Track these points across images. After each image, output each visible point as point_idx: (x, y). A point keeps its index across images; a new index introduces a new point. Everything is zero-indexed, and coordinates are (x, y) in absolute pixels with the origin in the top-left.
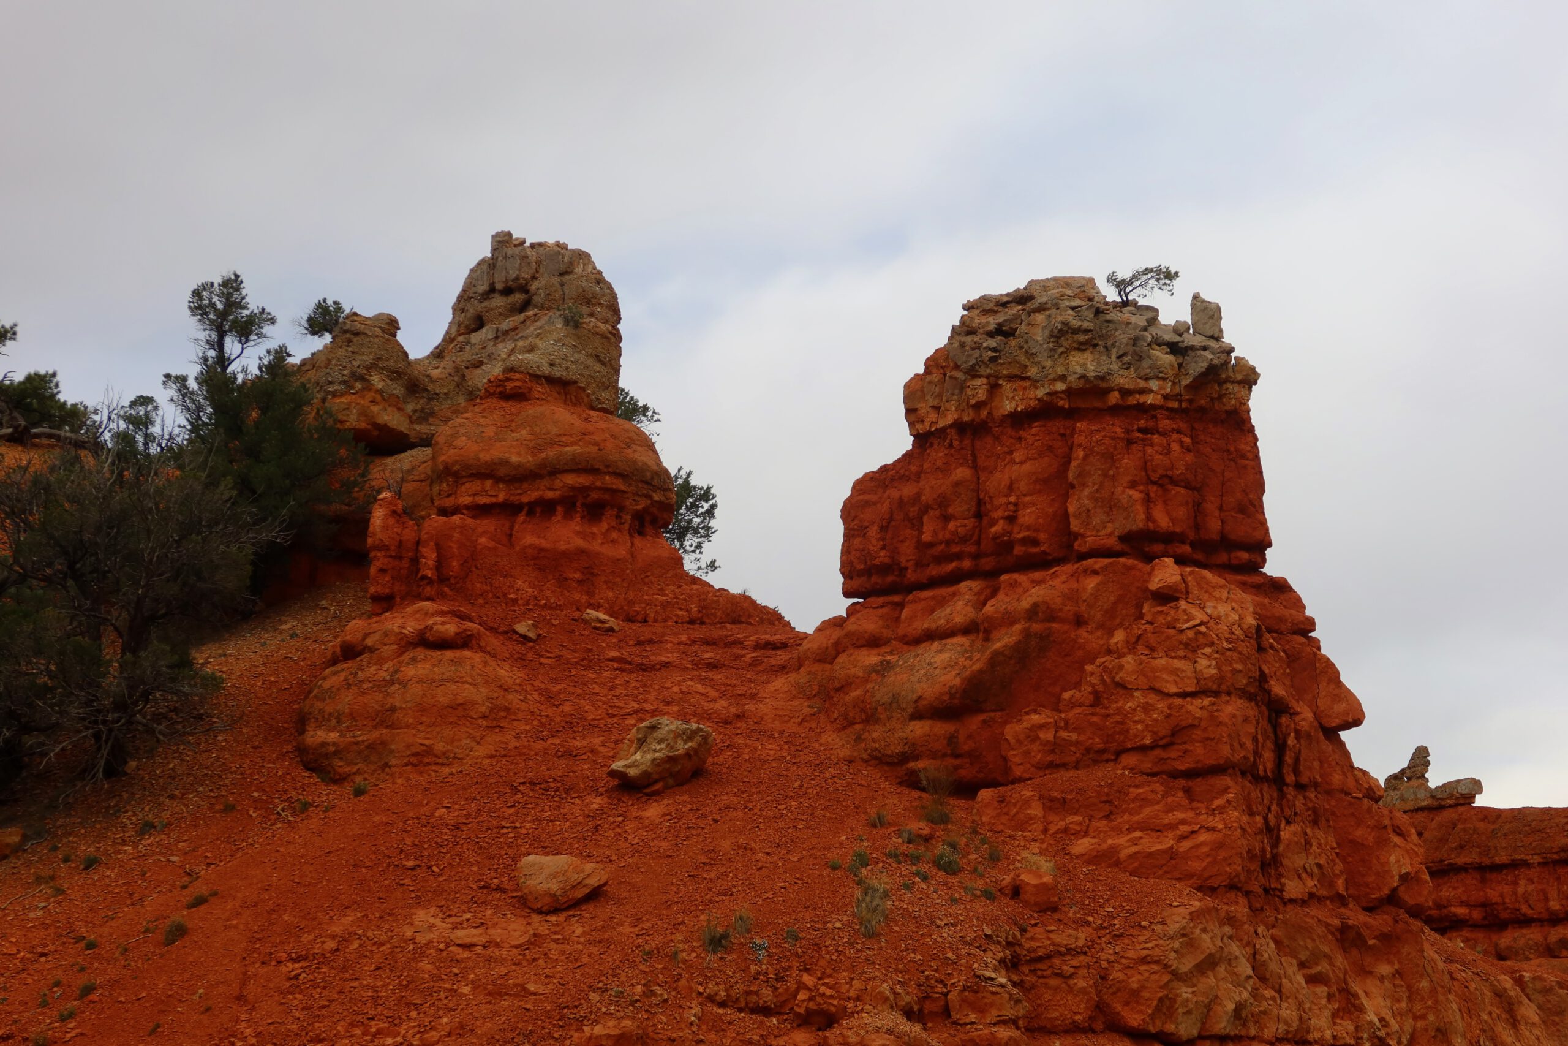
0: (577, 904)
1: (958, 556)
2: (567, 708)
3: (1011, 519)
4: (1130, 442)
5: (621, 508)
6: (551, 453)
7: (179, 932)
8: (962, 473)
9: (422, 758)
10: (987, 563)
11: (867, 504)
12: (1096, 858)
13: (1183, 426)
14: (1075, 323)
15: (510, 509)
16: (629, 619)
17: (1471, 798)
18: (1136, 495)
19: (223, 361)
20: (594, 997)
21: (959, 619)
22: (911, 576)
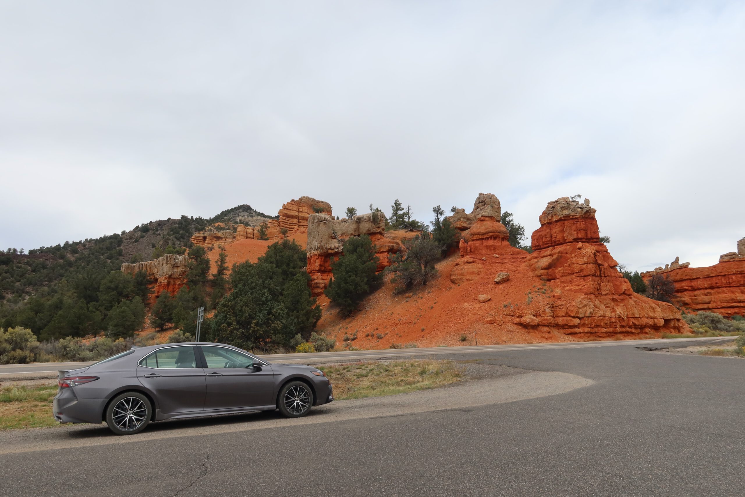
0: (487, 301)
1: (549, 244)
2: (490, 271)
3: (556, 237)
4: (574, 224)
5: (499, 237)
6: (487, 230)
7: (432, 308)
8: (548, 230)
9: (468, 280)
10: (553, 244)
11: (535, 236)
12: (569, 290)
13: (583, 220)
14: (564, 206)
15: (482, 239)
16: (501, 255)
17: (687, 266)
18: (575, 232)
19: (438, 219)
20: (487, 315)
21: (548, 254)
22: (542, 247)
